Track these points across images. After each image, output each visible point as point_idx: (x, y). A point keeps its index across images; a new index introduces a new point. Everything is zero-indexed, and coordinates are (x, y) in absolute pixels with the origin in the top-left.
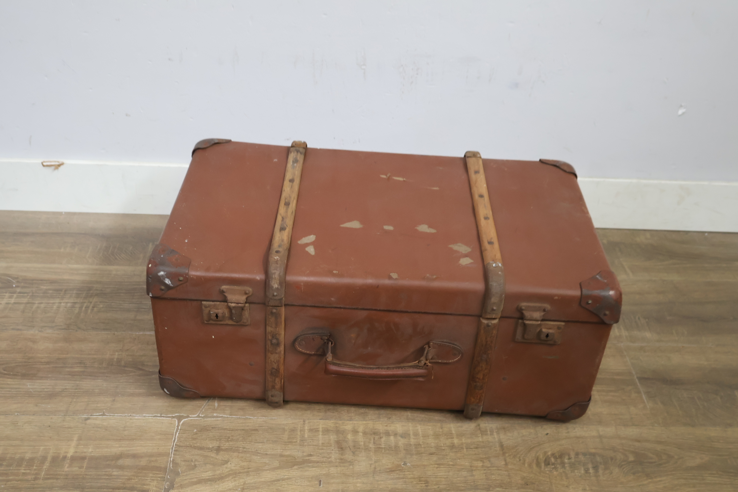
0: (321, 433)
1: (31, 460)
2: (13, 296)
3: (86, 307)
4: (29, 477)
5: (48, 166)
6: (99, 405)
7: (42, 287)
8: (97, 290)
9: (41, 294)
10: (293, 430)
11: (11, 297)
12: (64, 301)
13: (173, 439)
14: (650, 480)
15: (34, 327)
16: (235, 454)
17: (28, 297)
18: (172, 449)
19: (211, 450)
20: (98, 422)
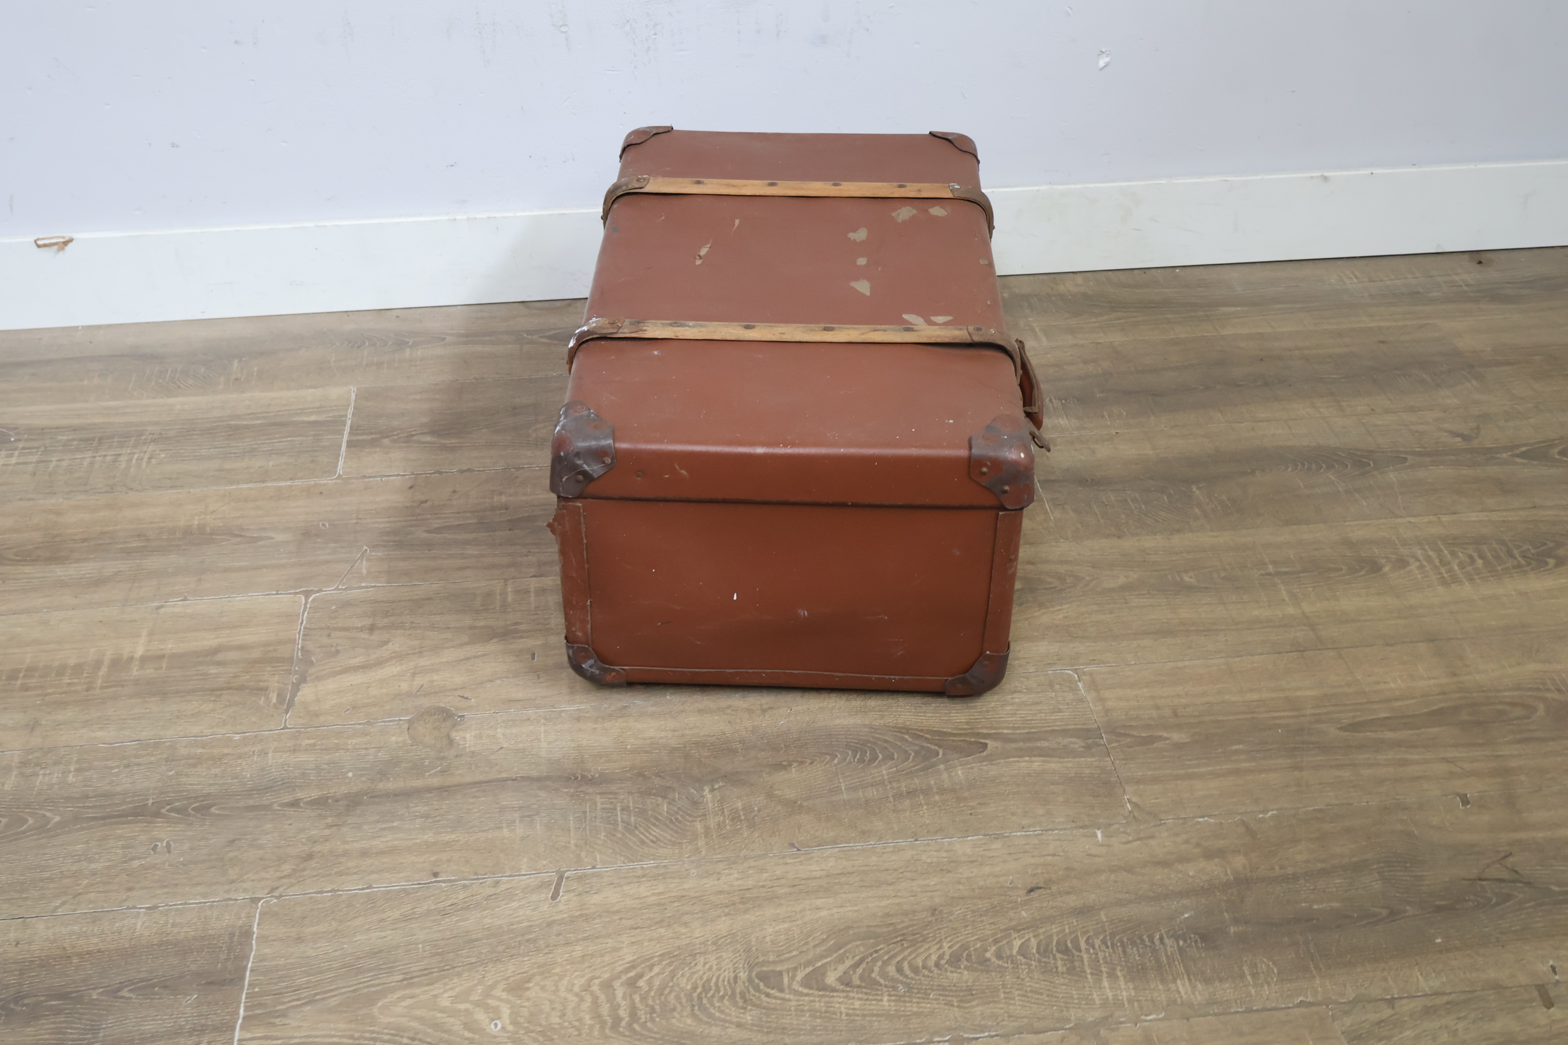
0: (533, 595)
1: (78, 669)
2: (13, 454)
3: (137, 460)
4: (79, 688)
5: (45, 246)
6: (176, 588)
7: (60, 438)
8: (153, 434)
9: (61, 448)
10: (489, 595)
11: (11, 456)
12: (99, 454)
13: (300, 621)
14: (1044, 611)
15: (55, 493)
16: (399, 632)
17: (39, 453)
18: (299, 633)
19: (361, 629)
20: (177, 610)
